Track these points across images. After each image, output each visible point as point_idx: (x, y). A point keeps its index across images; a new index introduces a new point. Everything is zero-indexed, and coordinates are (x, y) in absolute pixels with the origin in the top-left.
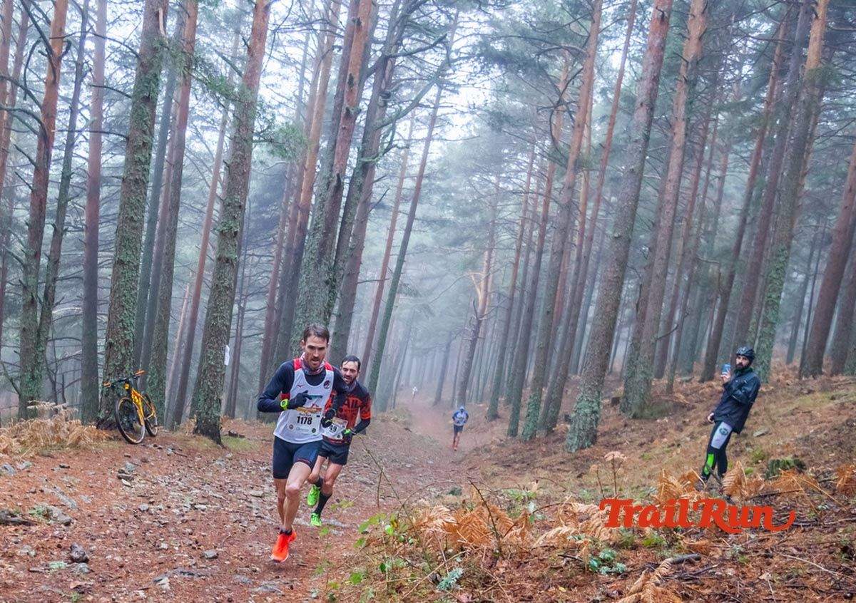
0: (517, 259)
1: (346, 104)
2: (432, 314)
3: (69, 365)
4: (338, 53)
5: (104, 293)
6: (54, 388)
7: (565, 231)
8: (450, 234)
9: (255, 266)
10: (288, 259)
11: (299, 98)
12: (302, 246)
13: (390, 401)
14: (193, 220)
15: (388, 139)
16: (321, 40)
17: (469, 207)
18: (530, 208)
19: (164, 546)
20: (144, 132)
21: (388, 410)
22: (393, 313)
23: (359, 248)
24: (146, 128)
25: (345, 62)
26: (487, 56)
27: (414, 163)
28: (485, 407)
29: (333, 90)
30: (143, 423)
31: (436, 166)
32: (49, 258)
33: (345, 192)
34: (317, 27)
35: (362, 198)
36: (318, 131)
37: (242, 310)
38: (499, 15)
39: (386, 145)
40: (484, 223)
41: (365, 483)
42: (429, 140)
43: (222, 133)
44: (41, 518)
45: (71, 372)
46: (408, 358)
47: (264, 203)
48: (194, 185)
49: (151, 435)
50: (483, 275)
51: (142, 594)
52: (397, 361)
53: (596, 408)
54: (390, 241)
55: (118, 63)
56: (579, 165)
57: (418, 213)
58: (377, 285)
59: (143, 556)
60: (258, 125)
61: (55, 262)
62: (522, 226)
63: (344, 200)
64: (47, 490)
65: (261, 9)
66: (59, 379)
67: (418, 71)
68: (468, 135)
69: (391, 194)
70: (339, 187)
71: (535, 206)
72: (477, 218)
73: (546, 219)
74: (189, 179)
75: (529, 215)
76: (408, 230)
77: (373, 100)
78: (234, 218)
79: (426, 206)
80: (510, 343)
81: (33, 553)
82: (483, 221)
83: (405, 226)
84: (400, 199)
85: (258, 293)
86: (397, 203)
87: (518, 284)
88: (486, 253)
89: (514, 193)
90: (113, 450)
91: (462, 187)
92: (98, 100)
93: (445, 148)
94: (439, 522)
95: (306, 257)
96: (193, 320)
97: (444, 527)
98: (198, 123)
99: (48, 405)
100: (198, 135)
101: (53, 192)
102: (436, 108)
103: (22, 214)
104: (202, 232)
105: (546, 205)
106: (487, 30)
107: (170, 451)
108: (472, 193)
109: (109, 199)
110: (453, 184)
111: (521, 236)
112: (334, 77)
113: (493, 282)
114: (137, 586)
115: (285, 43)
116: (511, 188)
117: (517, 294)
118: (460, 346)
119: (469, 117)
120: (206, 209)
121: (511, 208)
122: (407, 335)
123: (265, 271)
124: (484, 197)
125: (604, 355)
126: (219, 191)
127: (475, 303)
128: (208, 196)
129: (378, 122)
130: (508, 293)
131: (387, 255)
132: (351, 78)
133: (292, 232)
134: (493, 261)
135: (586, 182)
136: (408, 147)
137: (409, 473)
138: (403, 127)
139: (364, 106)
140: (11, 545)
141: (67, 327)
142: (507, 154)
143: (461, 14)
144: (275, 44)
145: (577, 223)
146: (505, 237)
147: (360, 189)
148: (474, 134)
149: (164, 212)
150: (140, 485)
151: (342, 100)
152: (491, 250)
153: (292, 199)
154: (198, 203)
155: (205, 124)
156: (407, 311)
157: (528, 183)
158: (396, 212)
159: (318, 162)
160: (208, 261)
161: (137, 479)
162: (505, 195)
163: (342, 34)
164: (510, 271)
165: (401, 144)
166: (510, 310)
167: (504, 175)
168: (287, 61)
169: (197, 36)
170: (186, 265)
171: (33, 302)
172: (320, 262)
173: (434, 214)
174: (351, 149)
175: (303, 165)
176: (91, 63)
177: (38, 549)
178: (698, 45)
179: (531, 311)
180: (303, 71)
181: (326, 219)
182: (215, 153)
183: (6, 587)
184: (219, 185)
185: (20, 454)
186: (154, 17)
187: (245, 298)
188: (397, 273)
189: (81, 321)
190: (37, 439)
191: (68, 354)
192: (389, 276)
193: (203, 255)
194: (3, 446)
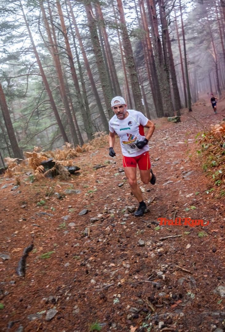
0: (222, 40)
1: (152, 15)
2: (201, 67)
3: (98, 120)
5: (101, 96)
6: (96, 128)
8: (198, 41)
9: (142, 72)
10: (151, 67)
11: (138, 17)
12: (154, 61)
14: (119, 65)
15: (169, 20)
17: (201, 30)
20: (98, 47)
21: (197, 101)
22: (189, 71)
23: (171, 55)
24: (98, 45)
27: (179, 23)
29: (147, 11)
31: (186, 22)
32: (83, 91)
35: (167, 40)
36: (147, 25)
37: (142, 87)
39: (169, 22)
40: (208, 33)
42: (181, 14)
43: (119, 36)
44: (107, 164)
45: (99, 122)
47: (138, 52)
48: (116, 55)
50: (213, 49)
52: (195, 85)
54: (180, 49)
55: (82, 28)
57: (186, 38)
58: (180, 64)
60: (129, 33)
61: (85, 92)
62: (220, 30)
63: (162, 43)
64: (106, 156)
66: (96, 125)
68: (193, 8)
69: (175, 36)
70: (159, 40)
72: (205, 32)
74: (114, 54)
76: (184, 44)
77: (160, 9)
78: (131, 61)
79: (187, 35)
81: (109, 173)
85: (145, 80)
86: (178, 37)
88: (212, 42)
89: (214, 20)
91: (197, 25)
92: (80, 41)
93: (188, 15)
94: (218, 129)
95: (156, 64)
96: (129, 94)
97: (220, 130)
98: (111, 36)
99: (97, 134)
100: (112, 40)
101: (77, 72)
102: (180, 5)
103: (71, 81)
104: (123, 68)
108: (200, 25)
109: (93, 68)
110: (194, 25)
111: (221, 33)
112: (146, 7)
113: (217, 50)
118: (213, 74)
119: (192, 3)
120: (122, 61)
122: (195, 77)
123: (145, 73)
124: (205, 25)
126: (124, 54)
127: (213, 59)
128: (121, 56)
129: (164, 16)
130: (222, 52)
131: (181, 54)
132: (151, 7)
133: (149, 58)
134: (214, 44)
137: (209, 118)
138: (172, 14)
139: (158, 12)
140: (103, 173)
141: (93, 110)
142: (208, 9)
144: (125, 4)
146: (216, 35)
147: (165, 37)
148: (196, 7)
149: (110, 66)
153: (146, 49)
154: (118, 60)
155: (113, 36)
156: (192, 69)
157: (217, 16)
158: (179, 40)
159: (150, 34)
160: (127, 76)
162: (211, 22)
164: (221, 45)
165: (173, 20)
167: (209, 16)
168: (130, 8)
169: (103, 11)
170: (122, 79)
171: (82, 106)
172: (161, 65)
173: (191, 36)
174: (158, 27)
175: (146, 37)
177: (110, 172)
180: (136, 9)
181: (158, 51)
182: (119, 43)
183: (105, 183)
184: (123, 52)
185: (95, 149)
186: (89, 13)
187: (142, 83)
188: (186, 59)
189: (97, 106)
190: (98, 144)
191: (96, 117)
192: (183, 61)
193: (126, 75)
194: (90, 148)
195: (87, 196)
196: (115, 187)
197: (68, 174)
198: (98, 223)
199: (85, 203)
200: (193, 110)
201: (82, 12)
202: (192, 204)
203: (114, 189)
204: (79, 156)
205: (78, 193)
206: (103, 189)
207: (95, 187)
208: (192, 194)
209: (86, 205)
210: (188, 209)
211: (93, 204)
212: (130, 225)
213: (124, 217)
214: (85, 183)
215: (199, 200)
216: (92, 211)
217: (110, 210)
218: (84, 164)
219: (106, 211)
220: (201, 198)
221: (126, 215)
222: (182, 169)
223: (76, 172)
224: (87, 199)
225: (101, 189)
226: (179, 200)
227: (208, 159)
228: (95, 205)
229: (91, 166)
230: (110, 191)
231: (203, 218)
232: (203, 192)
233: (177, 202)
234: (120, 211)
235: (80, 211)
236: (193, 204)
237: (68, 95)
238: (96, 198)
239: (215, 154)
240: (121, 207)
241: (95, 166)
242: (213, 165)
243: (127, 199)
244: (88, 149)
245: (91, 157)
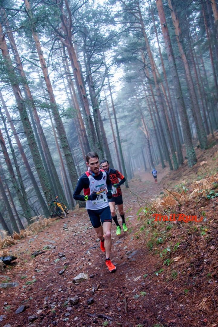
0: (152, 117)
1: (83, 95)
2: (134, 145)
3: (36, 204)
4: (74, 81)
5: (37, 179)
6: (35, 212)
7: (162, 103)
8: (129, 119)
9: (77, 153)
10: (85, 146)
11: (68, 99)
12: (87, 141)
13: (132, 175)
14: (54, 147)
15: (99, 99)
16: (67, 79)
17: (131, 109)
18: (149, 101)
19: (84, 243)
20: (29, 129)
21: (133, 178)
22: (122, 149)
23: (104, 134)
24: (29, 127)
25: (77, 82)
26: (117, 62)
27: (110, 102)
28: (161, 165)
29: (77, 92)
30: (64, 211)
31: (116, 101)
32: (18, 176)
33: (93, 120)
34: (65, 76)
35: (99, 120)
36: (78, 106)
37: (78, 167)
38: (116, 48)
39: (99, 101)
40: (138, 111)
41: (134, 202)
42: (111, 94)
43: (51, 119)
44: (47, 249)
45: (38, 205)
46: (132, 160)
47: (71, 134)
48: (49, 137)
49: (67, 214)
50: (144, 126)
51: (83, 258)
52: (129, 163)
53: (193, 151)
54: (112, 128)
55: (13, 112)
56: (158, 82)
57: (117, 117)
58: (114, 143)
59: (80, 248)
60: (60, 112)
61: (20, 176)
62: (149, 107)
63: (94, 123)
64: (45, 241)
65: (46, 78)
66: (35, 209)
67: (99, 75)
68: (122, 88)
69: (107, 115)
70: (91, 120)
71: (151, 99)
72: (135, 111)
73: (155, 102)
74: (47, 136)
75: (150, 103)
76: (116, 123)
77: (90, 90)
78: (65, 142)
79: (119, 114)
80: (160, 143)
81: (49, 260)
82: (137, 111)
83: (115, 122)
84: (110, 115)
85: (81, 160)
86: (110, 117)
87: (155, 125)
88: (142, 120)
89: (143, 98)
90: (59, 223)
91: (127, 103)
92: (12, 125)
93: (117, 94)
94: (159, 203)
95: (90, 144)
96: (66, 176)
97: (161, 204)
98: (43, 119)
99: (35, 218)
100: (44, 123)
101: (11, 157)
102: (109, 84)
103: (5, 167)
104: (57, 150)
105: (154, 98)
106: (114, 54)
107: (75, 216)
108: (130, 104)
109: (27, 152)
110: (124, 104)
111: (150, 110)
112: (76, 88)
113: (148, 127)
114: (82, 257)
115: (57, 85)
116: (141, 97)
117: (156, 128)
118: (146, 151)
119: (120, 82)
120: (56, 143)
121: (144, 103)
122: (129, 154)
123: (80, 153)
124: (134, 104)
125: (189, 135)
126: (57, 136)
127: (145, 136)
128: (55, 138)
129: (94, 95)
130: (153, 129)
131: (113, 133)
132: (81, 86)
133: (83, 139)
134: (145, 121)
135: (163, 86)
136: (106, 99)
137: (146, 193)
138: (102, 94)
139: (88, 93)
140: (42, 260)
141: (31, 193)
142: (136, 88)
143: (105, 53)
144: (55, 86)
145: (165, 99)
146: (145, 113)
147: (97, 117)
148: (124, 86)
149: (44, 149)
150: (70, 229)
151: (81, 94)
152: (143, 118)
153: (79, 129)
154: (52, 142)
155: (45, 118)
156: (126, 147)
157: (146, 94)
158: (111, 119)
159: (82, 115)
160: (63, 158)
161: (69, 228)
162: (140, 100)
163: (73, 74)
164: (151, 122)
165: (104, 99)
166: (156, 134)
167: (137, 95)
168: (60, 90)
169: (32, 94)
170: (57, 161)
171: (19, 190)
172: (95, 144)
173: (122, 115)
174: (90, 107)
175: (78, 118)
176: (6, 115)
177: (49, 258)
178: (179, 29)
179: (162, 131)
180: (66, 91)
181: (91, 130)
182: (51, 125)
183: (45, 272)
184: (56, 134)
185: (33, 234)
186: (17, 95)
187: (78, 163)
188: (119, 137)
189: (34, 190)
190: (36, 228)
191: (35, 201)
192: (116, 139)
193: (61, 156)
194: (28, 234)
195: (25, 288)
196: (56, 275)
197: (3, 266)
198: (37, 322)
199: (23, 297)
200: (129, 186)
201: (12, 96)
202: (141, 290)
203: (54, 277)
204: (17, 243)
205: (15, 286)
206: (43, 279)
207: (33, 277)
208: (140, 277)
209: (23, 300)
210: (137, 296)
211: (31, 298)
212: (74, 322)
213: (67, 311)
214: (23, 273)
215: (148, 284)
216: (31, 307)
217: (50, 304)
218: (21, 252)
219: (46, 306)
220: (151, 281)
221: (69, 309)
222: (126, 249)
223: (12, 262)
224: (24, 293)
225: (40, 278)
226: (126, 285)
227: (152, 236)
228: (34, 299)
229: (29, 253)
230: (50, 280)
231: (156, 306)
232: (152, 273)
233: (124, 288)
234: (62, 303)
235: (17, 308)
236: (143, 289)
237: (3, 181)
238: (35, 290)
239: (159, 230)
240: (62, 299)
241: (33, 253)
242: (159, 242)
243: (69, 288)
244: (26, 234)
245: (29, 243)
